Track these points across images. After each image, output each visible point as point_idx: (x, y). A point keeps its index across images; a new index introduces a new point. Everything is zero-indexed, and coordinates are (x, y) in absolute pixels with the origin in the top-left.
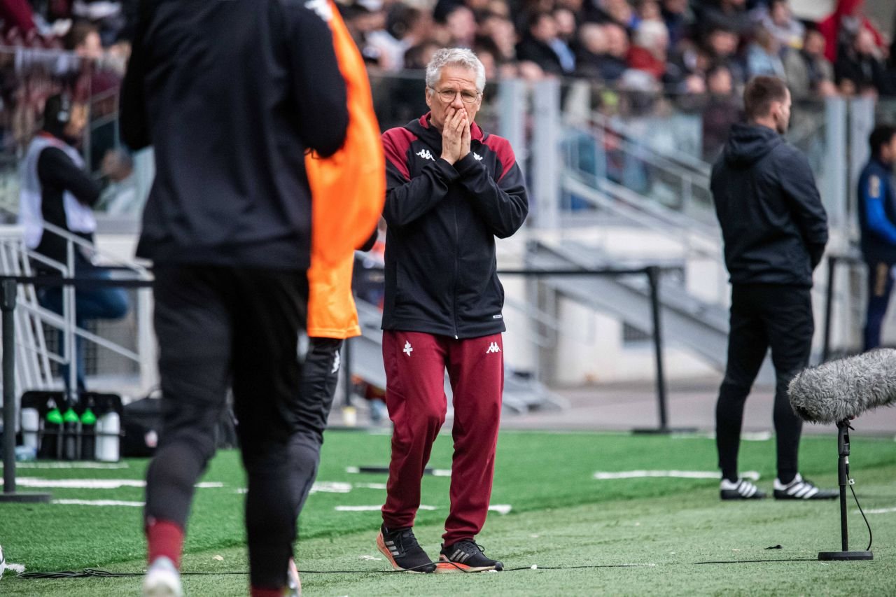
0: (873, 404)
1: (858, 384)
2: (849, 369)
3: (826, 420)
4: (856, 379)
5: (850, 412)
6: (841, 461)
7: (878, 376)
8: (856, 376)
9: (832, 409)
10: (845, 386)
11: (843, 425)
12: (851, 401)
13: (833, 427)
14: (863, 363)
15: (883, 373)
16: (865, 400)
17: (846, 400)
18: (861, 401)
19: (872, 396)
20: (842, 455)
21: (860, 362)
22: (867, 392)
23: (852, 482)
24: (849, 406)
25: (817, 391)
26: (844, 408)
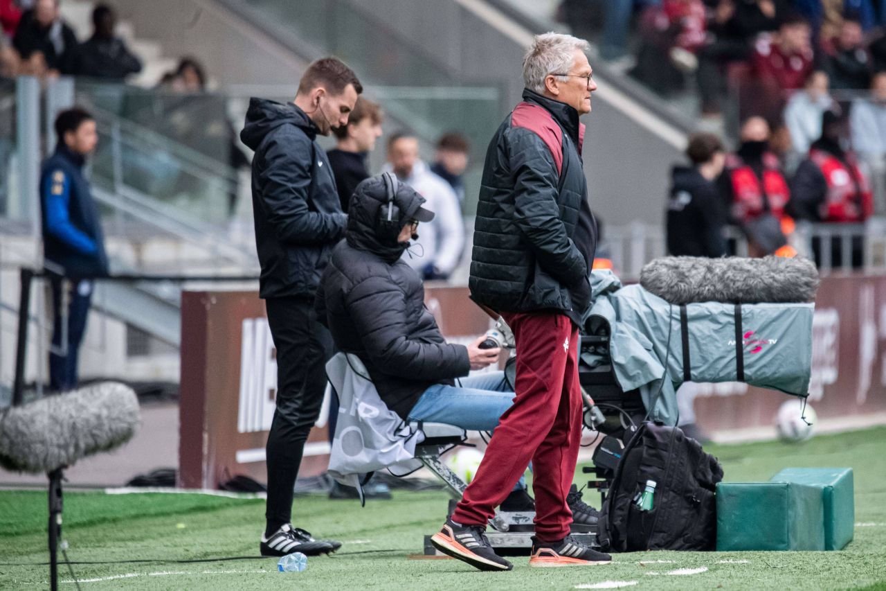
0: (92, 450)
1: (74, 427)
2: (64, 408)
3: (34, 470)
4: (71, 421)
5: (64, 460)
6: (52, 520)
7: (98, 417)
8: (71, 417)
9: (42, 456)
10: (58, 429)
11: (55, 476)
12: (65, 447)
13: (43, 479)
14: (81, 400)
15: (105, 412)
16: (82, 445)
17: (59, 446)
18: (77, 446)
19: (91, 441)
20: (54, 512)
21: (76, 400)
22: (85, 436)
23: (64, 545)
24: (63, 453)
25: (23, 434)
26: (57, 454)
